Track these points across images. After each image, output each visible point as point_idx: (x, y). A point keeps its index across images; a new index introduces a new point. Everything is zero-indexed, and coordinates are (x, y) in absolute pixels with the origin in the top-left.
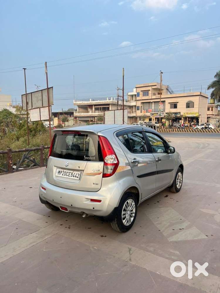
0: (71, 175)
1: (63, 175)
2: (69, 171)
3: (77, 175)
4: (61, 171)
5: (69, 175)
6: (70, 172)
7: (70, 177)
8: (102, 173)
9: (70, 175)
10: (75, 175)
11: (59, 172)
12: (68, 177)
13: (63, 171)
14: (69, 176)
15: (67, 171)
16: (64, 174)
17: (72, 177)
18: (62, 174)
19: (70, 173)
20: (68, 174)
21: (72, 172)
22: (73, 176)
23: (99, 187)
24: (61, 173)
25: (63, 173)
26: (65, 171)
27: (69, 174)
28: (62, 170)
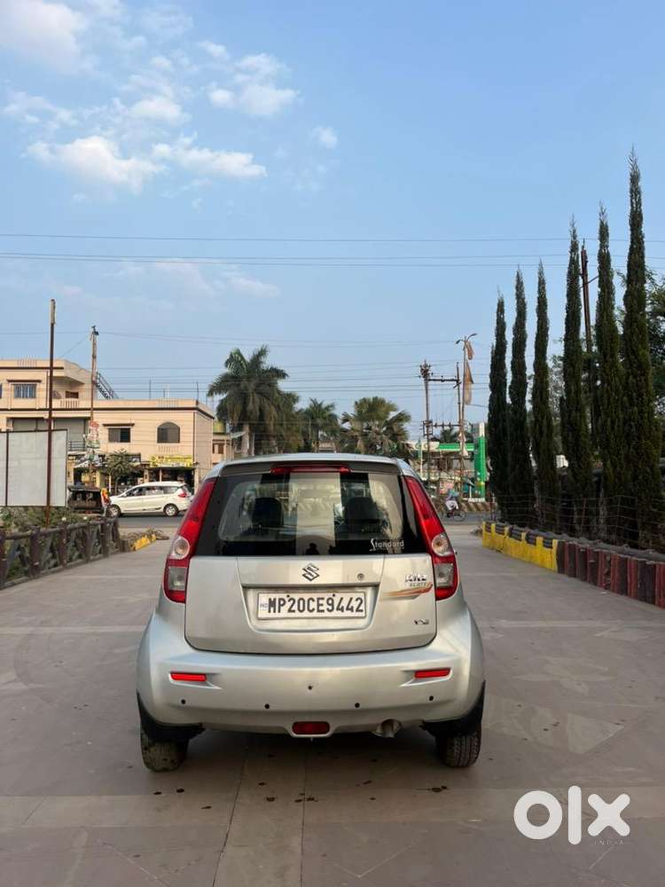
0: (330, 608)
1: (290, 611)
2: (315, 596)
3: (355, 604)
4: (280, 599)
5: (321, 608)
6: (318, 599)
7: (326, 614)
8: (433, 587)
9: (325, 607)
10: (344, 604)
11: (272, 603)
12: (315, 614)
13: (287, 599)
14: (319, 611)
15: (306, 596)
16: (295, 607)
17: (336, 613)
18: (285, 609)
19: (321, 602)
20: (313, 605)
21: (327, 595)
22: (338, 609)
23: (429, 629)
24: (280, 605)
25: (288, 604)
26: (296, 596)
27: (319, 605)
28: (284, 596)
